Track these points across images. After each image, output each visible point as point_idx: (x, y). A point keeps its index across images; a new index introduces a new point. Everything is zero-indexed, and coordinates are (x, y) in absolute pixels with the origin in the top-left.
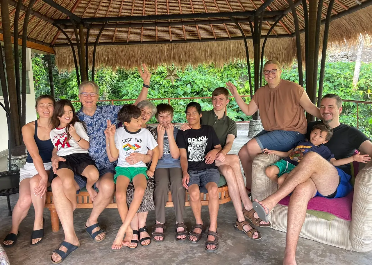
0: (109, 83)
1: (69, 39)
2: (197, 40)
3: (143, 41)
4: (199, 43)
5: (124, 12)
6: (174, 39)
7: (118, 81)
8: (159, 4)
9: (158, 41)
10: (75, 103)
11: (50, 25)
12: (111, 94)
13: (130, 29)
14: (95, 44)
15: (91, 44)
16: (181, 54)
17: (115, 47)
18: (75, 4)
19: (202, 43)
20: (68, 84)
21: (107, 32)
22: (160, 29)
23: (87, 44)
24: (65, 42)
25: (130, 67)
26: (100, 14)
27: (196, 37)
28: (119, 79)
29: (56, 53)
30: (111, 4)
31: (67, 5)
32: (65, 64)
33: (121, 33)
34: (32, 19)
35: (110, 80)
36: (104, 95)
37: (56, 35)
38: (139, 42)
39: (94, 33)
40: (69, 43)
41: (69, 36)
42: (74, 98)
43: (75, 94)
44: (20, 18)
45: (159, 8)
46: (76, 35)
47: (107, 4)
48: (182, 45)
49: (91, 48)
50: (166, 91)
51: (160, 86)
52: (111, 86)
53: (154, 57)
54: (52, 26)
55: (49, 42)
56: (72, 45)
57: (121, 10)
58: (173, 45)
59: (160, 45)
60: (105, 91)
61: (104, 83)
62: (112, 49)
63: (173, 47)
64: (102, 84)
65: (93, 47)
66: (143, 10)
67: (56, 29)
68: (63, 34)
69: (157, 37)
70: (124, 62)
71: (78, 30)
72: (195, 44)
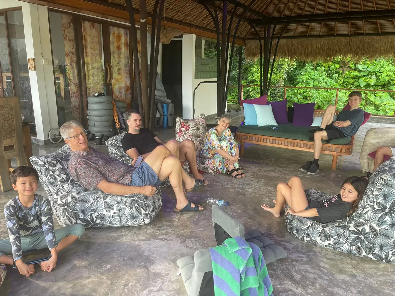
0: (286, 71)
1: (258, 34)
2: (378, 34)
3: (322, 35)
4: (379, 37)
5: (308, 10)
6: (353, 32)
7: (296, 69)
8: (341, 2)
9: (337, 35)
10: (253, 87)
11: (246, 24)
12: (287, 81)
13: (311, 25)
14: (279, 38)
15: (276, 38)
16: (358, 47)
17: (295, 41)
18: (267, 6)
19: (382, 37)
20: (249, 70)
21: (291, 27)
22: (339, 24)
23: (273, 38)
24: (255, 37)
25: (306, 59)
26: (286, 13)
27: (376, 31)
28: (297, 67)
29: (247, 45)
30: (297, 4)
31: (261, 7)
32: (252, 54)
33: (303, 28)
34: (235, 21)
35: (288, 68)
36: (280, 82)
37: (249, 31)
38: (318, 36)
39: (279, 28)
40: (258, 37)
41: (259, 32)
42: (253, 83)
43: (254, 79)
44: (227, 22)
45: (342, 5)
46: (265, 30)
47: (294, 4)
48: (361, 38)
49: (275, 41)
50: (345, 82)
51: (339, 76)
52: (288, 73)
53: (330, 49)
54: (247, 24)
55: (242, 36)
56: (260, 39)
57: (305, 8)
58: (352, 38)
59: (338, 38)
60: (282, 79)
61: (282, 70)
62: (293, 42)
63: (351, 40)
64: (280, 72)
65: (277, 41)
66: (325, 8)
67: (250, 26)
68: (254, 30)
69: (336, 31)
70: (301, 54)
71: (267, 27)
72: (375, 37)
